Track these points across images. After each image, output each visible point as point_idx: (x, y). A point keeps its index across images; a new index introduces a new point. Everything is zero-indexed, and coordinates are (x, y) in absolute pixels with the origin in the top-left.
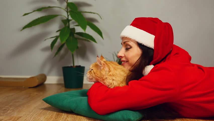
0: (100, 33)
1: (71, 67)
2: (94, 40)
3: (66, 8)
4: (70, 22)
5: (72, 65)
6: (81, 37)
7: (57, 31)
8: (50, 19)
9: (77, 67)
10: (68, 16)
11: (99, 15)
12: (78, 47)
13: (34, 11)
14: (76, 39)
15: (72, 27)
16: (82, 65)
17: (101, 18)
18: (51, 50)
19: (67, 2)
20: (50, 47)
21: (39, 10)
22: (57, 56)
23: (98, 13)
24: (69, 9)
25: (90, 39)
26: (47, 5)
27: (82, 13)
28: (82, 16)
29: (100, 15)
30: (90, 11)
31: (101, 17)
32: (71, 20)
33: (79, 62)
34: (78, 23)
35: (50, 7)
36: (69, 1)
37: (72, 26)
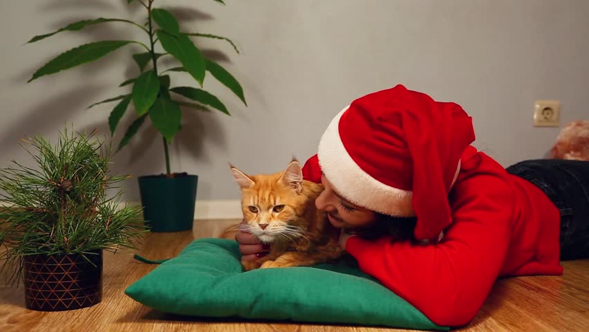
0: (238, 90)
1: (162, 176)
2: (222, 108)
3: (146, 24)
4: (159, 60)
5: (165, 172)
6: (188, 100)
7: (123, 85)
8: (108, 52)
9: (177, 175)
10: (153, 44)
11: (232, 44)
12: (180, 127)
13: (61, 30)
14: (178, 104)
15: (163, 74)
16: (190, 173)
17: (238, 52)
18: (110, 132)
19: (149, 8)
20: (109, 127)
21: (76, 27)
22: (125, 147)
23: (230, 39)
24: (155, 26)
25: (212, 105)
26: (95, 14)
27: (189, 37)
28: (192, 44)
29: (235, 44)
30: (207, 33)
31: (238, 48)
32: (159, 55)
33: (181, 164)
34: (183, 62)
35: (102, 20)
36: (154, 6)
37: (161, 71)
